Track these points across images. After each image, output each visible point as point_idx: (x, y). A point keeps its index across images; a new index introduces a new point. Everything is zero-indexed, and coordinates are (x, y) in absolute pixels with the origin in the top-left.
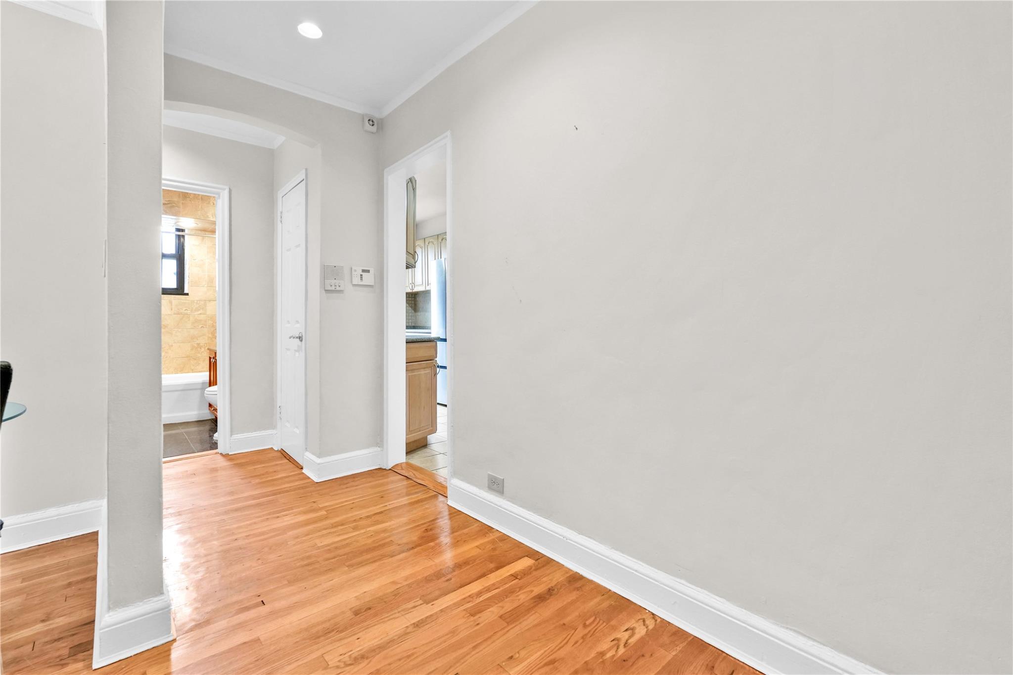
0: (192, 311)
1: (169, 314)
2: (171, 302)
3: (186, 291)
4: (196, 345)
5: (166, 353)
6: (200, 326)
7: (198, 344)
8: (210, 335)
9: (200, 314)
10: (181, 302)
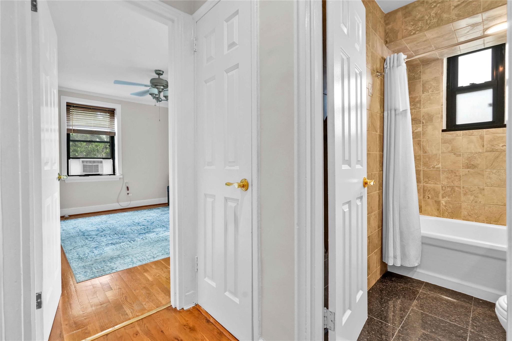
2: (482, 138)
3: (506, 123)
5: (476, 197)
10: (497, 137)
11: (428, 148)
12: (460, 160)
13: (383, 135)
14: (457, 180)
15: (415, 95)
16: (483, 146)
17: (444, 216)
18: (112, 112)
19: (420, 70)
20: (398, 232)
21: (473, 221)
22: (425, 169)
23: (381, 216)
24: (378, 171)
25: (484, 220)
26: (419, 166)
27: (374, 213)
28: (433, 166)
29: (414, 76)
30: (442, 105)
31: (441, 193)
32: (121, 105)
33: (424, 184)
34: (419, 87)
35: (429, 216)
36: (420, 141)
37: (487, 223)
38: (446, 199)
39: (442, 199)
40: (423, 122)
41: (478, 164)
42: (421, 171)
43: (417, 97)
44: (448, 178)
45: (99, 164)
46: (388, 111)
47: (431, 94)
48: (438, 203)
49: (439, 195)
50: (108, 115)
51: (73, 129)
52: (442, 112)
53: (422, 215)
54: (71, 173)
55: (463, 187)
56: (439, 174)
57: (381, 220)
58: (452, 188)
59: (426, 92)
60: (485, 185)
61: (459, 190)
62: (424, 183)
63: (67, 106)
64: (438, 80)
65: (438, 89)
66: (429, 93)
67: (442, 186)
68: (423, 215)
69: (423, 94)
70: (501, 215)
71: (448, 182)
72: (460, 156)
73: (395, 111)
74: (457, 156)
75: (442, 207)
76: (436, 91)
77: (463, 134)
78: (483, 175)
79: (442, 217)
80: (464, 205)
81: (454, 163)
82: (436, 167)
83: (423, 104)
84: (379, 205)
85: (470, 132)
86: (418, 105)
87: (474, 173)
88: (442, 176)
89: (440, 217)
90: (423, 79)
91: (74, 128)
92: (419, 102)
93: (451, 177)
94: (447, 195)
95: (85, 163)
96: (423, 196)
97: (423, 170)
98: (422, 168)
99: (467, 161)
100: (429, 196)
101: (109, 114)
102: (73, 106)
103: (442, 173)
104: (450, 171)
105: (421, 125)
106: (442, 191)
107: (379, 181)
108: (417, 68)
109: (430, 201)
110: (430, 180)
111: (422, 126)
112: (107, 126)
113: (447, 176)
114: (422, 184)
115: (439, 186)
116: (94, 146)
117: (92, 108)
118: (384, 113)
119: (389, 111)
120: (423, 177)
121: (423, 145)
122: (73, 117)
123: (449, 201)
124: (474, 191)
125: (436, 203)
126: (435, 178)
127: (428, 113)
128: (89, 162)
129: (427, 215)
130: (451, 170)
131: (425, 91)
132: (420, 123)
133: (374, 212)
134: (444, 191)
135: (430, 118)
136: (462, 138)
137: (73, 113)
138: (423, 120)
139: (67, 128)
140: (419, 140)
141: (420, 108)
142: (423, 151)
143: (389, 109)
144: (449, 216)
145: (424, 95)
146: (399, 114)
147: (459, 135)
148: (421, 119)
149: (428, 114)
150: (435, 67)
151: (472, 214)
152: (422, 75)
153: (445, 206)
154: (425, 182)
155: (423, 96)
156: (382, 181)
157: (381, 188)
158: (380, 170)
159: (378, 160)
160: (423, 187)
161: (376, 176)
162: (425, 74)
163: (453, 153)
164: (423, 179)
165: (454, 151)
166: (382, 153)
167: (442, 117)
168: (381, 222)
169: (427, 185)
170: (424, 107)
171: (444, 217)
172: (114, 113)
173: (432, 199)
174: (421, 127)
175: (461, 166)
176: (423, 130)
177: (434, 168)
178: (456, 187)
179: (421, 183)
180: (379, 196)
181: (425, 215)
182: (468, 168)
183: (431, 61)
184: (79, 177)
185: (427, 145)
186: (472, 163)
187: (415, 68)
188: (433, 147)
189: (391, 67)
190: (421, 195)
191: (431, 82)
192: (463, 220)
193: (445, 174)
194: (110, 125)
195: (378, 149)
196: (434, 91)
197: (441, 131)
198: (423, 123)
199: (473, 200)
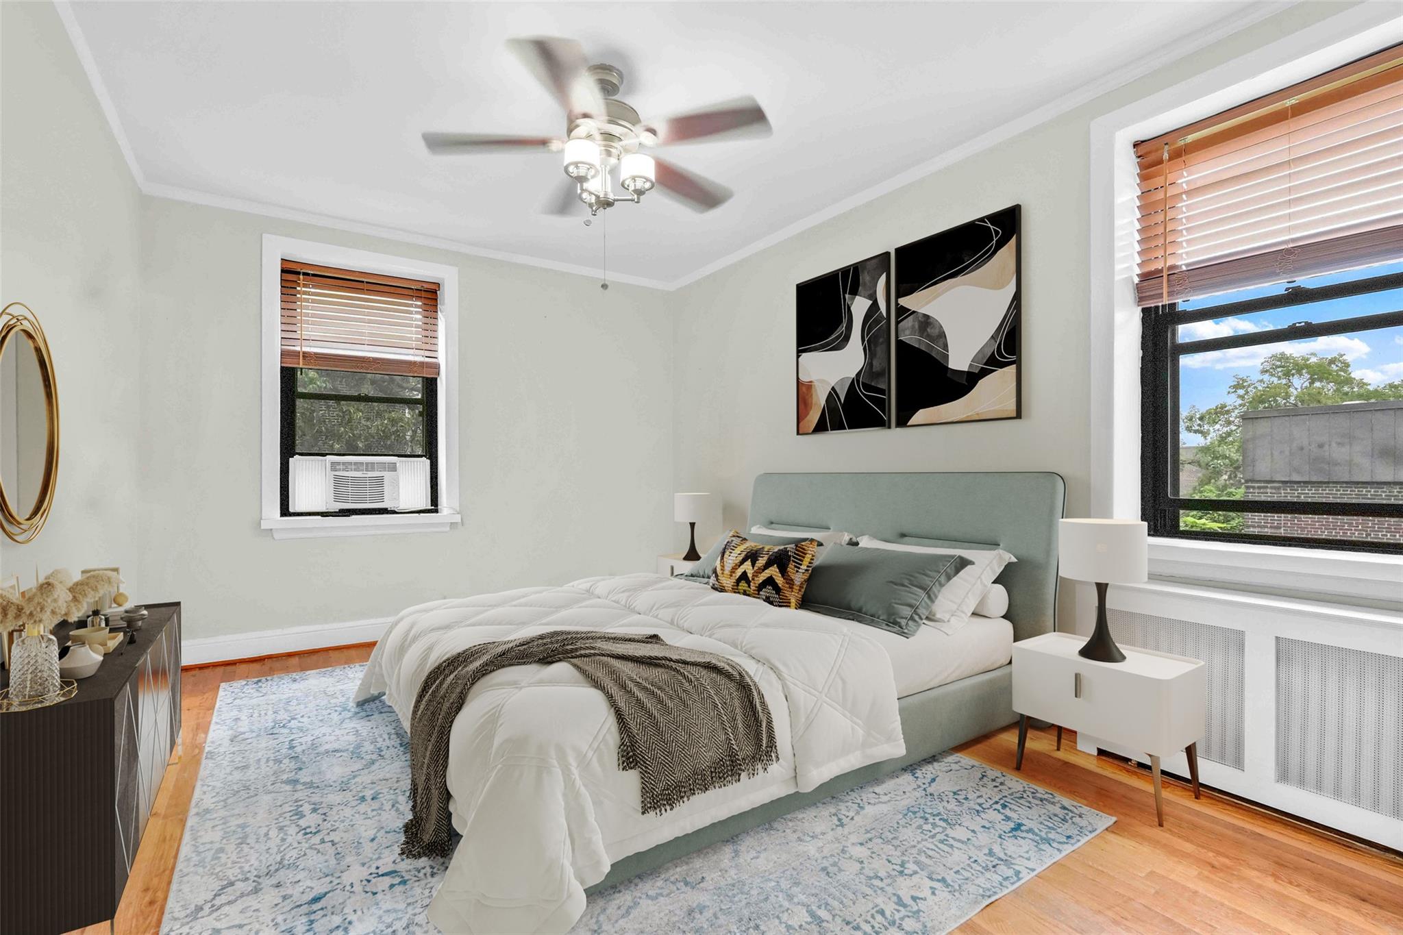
18: (429, 295)
32: (457, 268)
45: (387, 475)
50: (417, 306)
51: (304, 353)
54: (296, 505)
63: (283, 271)
91: (305, 349)
95: (340, 470)
101: (420, 303)
102: (305, 274)
112: (414, 344)
116: (386, 422)
117: (367, 282)
122: (303, 311)
128: (353, 467)
137: (303, 296)
139: (283, 347)
172: (436, 300)
184: (319, 517)
194: (425, 340)
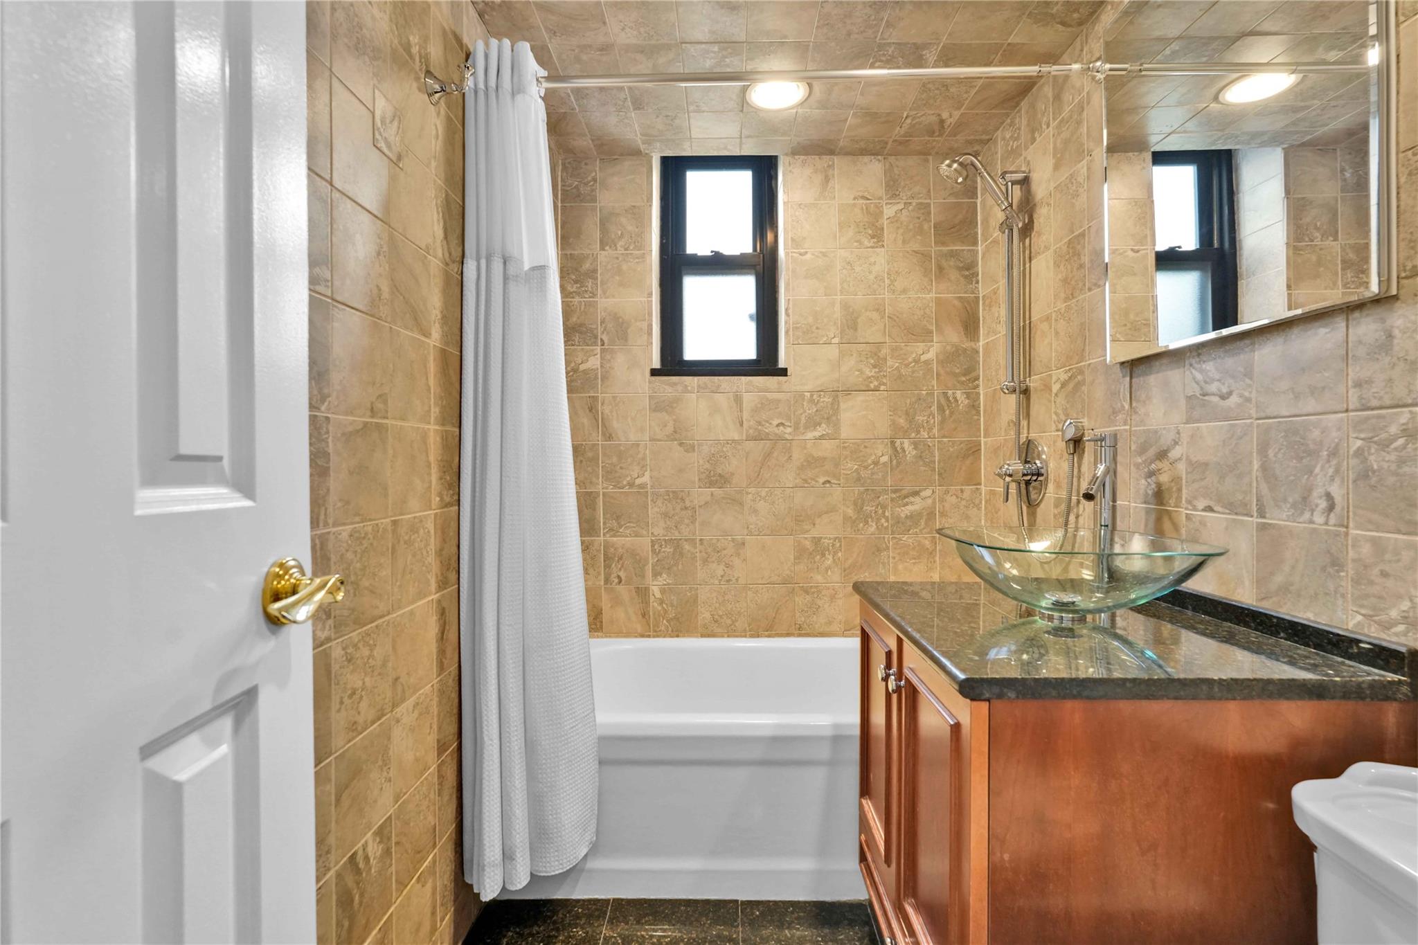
0: (796, 428)
1: (733, 441)
2: (738, 400)
3: (781, 364)
4: (808, 544)
5: (727, 566)
6: (822, 480)
7: (817, 540)
8: (850, 512)
9: (821, 437)
10: (767, 399)
11: (615, 424)
12: (694, 463)
13: (459, 354)
14: (686, 521)
15: (580, 252)
16: (742, 425)
17: (659, 633)
19: (594, 174)
20: (520, 749)
21: (723, 637)
22: (610, 489)
23: (455, 695)
24: (434, 507)
25: (745, 631)
26: (594, 480)
27: (410, 702)
28: (629, 479)
29: (578, 190)
30: (650, 295)
31: (651, 562)
33: (608, 538)
34: (592, 229)
35: (622, 637)
36: (595, 399)
37: (752, 636)
38: (664, 579)
39: (653, 580)
40: (601, 339)
41: (732, 474)
42: (599, 496)
43: (585, 257)
44: (666, 515)
46: (478, 261)
47: (622, 254)
48: (643, 593)
49: (646, 568)
52: (650, 314)
53: (602, 637)
55: (701, 540)
56: (646, 507)
57: (455, 711)
58: (677, 544)
59: (610, 247)
60: (746, 532)
61: (692, 550)
62: (608, 535)
64: (639, 216)
65: (639, 242)
66: (616, 250)
67: (652, 541)
68: (606, 637)
69: (601, 252)
70: (778, 608)
71: (667, 529)
72: (694, 450)
73: (505, 263)
74: (687, 451)
75: (653, 606)
76: (634, 249)
77: (699, 386)
78: (741, 504)
79: (654, 637)
80: (704, 594)
81: (681, 471)
82: (638, 482)
83: (602, 283)
84: (442, 652)
85: (714, 382)
86: (590, 283)
87: (723, 498)
88: (653, 511)
89: (649, 636)
90: (602, 204)
92: (592, 274)
93: (672, 512)
94: (664, 568)
96: (605, 577)
97: (604, 494)
98: (600, 487)
99: (707, 466)
100: (622, 574)
103: (652, 500)
104: (671, 495)
105: (599, 348)
106: (652, 556)
107: (441, 550)
108: (586, 164)
109: (621, 589)
110: (622, 523)
111: (599, 351)
113: (663, 509)
114: (602, 538)
115: (645, 542)
118: (465, 265)
119: (483, 262)
120: (604, 514)
121: (602, 413)
123: (669, 584)
124: (724, 549)
125: (638, 595)
126: (634, 516)
127: (616, 314)
129: (617, 637)
130: (673, 492)
131: (607, 245)
132: (595, 344)
133: (414, 693)
134: (657, 555)
135: (621, 330)
136: (698, 398)
138: (603, 332)
140: (593, 397)
141: (594, 295)
142: (604, 434)
143: (483, 253)
144: (670, 629)
145: (606, 256)
146: (517, 276)
147: (689, 388)
148: (597, 328)
149: (616, 318)
150: (633, 176)
151: (721, 616)
152: (597, 191)
153: (661, 602)
154: (611, 530)
155: (603, 256)
156: (456, 549)
157: (453, 576)
158: (447, 499)
159: (432, 458)
160: (604, 547)
161: (421, 531)
162: (607, 190)
163: (676, 440)
164: (604, 523)
165: (680, 436)
166: (458, 430)
167: (650, 333)
168: (455, 719)
169: (615, 539)
170: (604, 292)
171: (658, 636)
173: (628, 583)
174: (599, 356)
175: (697, 479)
176: (601, 366)
177: (631, 485)
178: (686, 540)
179: (599, 536)
180: (442, 613)
181: (610, 637)
182: (712, 484)
183: (622, 155)
185: (614, 414)
186: (719, 471)
187: (579, 162)
188: (629, 419)
189: (490, 89)
190: (599, 574)
191: (623, 220)
192: (703, 636)
193: (660, 505)
195: (435, 411)
196: (631, 248)
197: (648, 373)
198: (603, 345)
199: (722, 576)
